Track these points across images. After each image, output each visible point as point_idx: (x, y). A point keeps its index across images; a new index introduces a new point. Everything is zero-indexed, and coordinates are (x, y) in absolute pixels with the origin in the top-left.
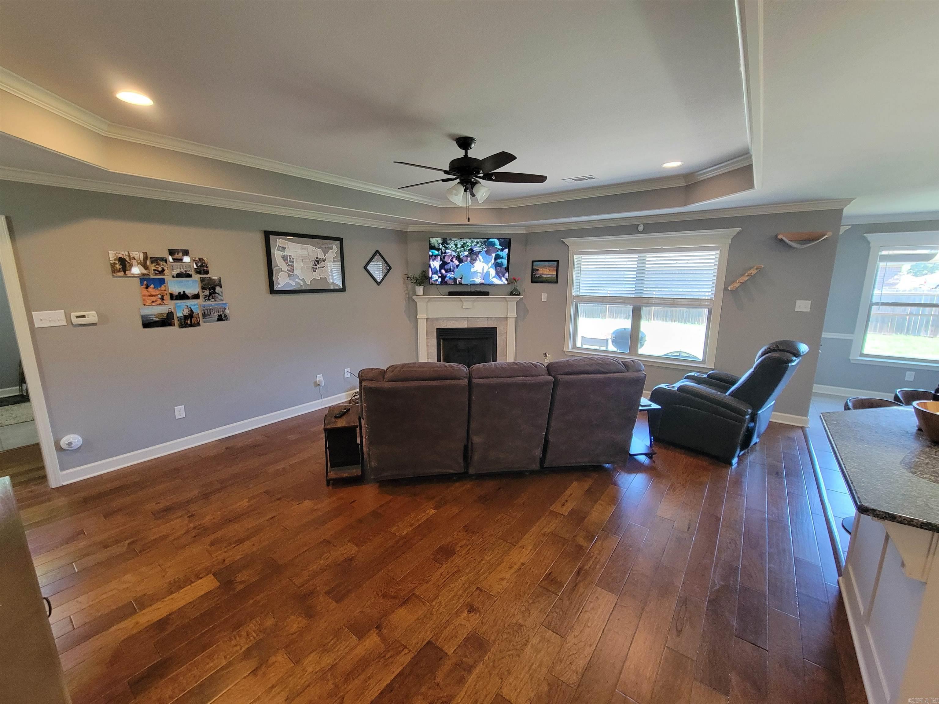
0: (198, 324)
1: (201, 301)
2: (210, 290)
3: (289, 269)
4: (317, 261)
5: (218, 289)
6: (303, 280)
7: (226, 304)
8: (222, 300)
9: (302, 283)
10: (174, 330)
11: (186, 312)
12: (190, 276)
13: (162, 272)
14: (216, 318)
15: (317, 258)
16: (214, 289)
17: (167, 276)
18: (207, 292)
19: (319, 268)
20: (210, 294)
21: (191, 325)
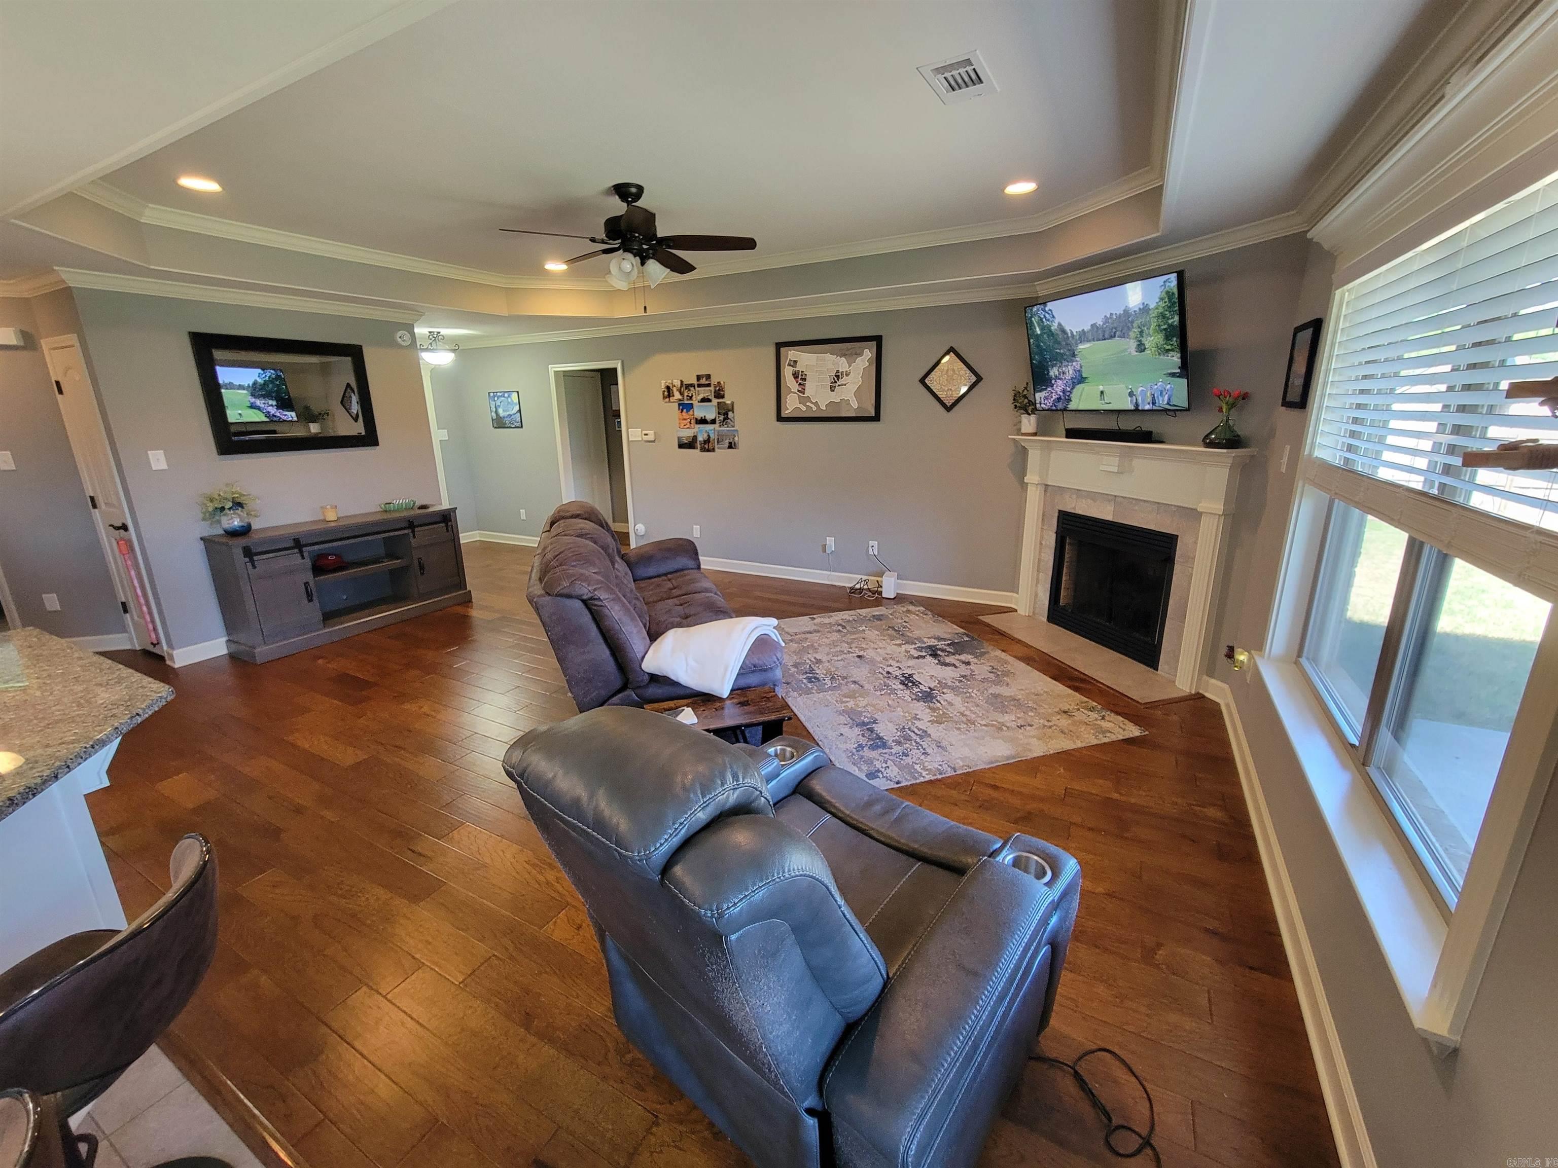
0: (713, 450)
1: (716, 426)
2: (724, 415)
3: (800, 389)
4: (838, 376)
5: (730, 414)
6: (816, 404)
7: (737, 431)
8: (733, 427)
9: (814, 408)
10: (696, 453)
11: (705, 436)
12: (709, 400)
13: (691, 398)
14: (727, 445)
15: (838, 372)
16: (727, 414)
17: (695, 402)
18: (722, 418)
19: (839, 386)
20: (725, 419)
21: (708, 450)
